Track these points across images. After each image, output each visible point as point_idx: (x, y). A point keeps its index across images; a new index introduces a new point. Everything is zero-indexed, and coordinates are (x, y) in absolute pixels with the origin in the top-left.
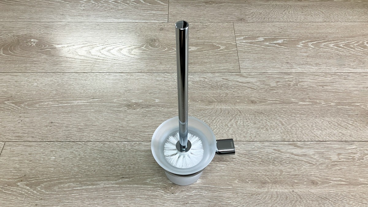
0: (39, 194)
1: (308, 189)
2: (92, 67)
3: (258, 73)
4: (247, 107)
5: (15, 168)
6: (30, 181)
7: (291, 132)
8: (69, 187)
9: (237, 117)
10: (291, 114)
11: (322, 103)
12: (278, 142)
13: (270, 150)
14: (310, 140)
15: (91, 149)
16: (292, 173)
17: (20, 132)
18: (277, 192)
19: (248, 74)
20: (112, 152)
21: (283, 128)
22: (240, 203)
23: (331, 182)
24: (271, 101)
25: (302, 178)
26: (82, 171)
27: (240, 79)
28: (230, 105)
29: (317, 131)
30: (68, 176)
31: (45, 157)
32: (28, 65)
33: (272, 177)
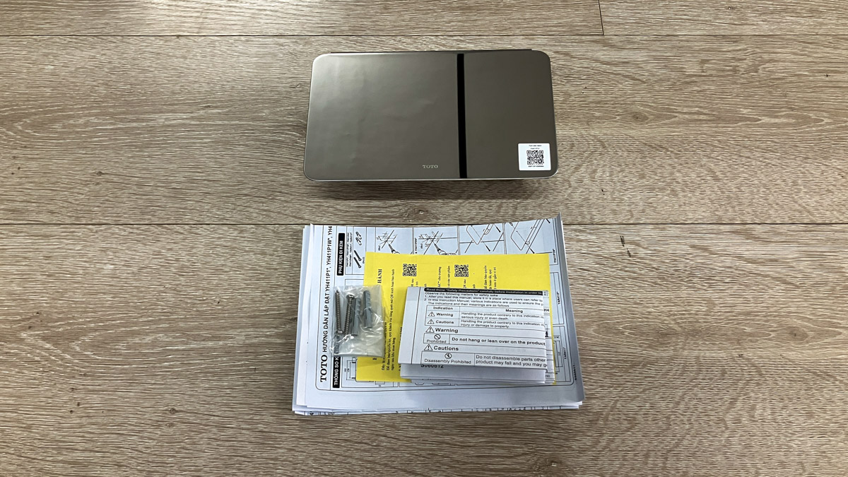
0: (77, 361)
1: (779, 352)
2: (201, 20)
3: (652, 38)
4: (623, 131)
5: (10, 294)
6: (52, 327)
7: (738, 198)
8: (154, 344)
9: (596, 159)
10: (739, 151)
11: (823, 121)
12: (703, 226)
13: (683, 248)
14: (787, 220)
15: (206, 245)
16: (738, 309)
17: (17, 199)
18: (697, 358)
19: (624, 38)
20: (263, 253)
21: (716, 189)
22: (601, 386)
23: (840, 333)
24: (685, 113)
25: (765, 321)
26: (187, 303)
27: (603, 54)
28: (577, 125)
29: (807, 196)
30: (150, 317)
31: (87, 265)
32: (26, 14)
33: (685, 318)
